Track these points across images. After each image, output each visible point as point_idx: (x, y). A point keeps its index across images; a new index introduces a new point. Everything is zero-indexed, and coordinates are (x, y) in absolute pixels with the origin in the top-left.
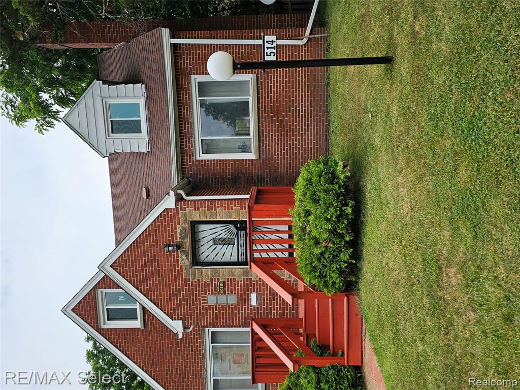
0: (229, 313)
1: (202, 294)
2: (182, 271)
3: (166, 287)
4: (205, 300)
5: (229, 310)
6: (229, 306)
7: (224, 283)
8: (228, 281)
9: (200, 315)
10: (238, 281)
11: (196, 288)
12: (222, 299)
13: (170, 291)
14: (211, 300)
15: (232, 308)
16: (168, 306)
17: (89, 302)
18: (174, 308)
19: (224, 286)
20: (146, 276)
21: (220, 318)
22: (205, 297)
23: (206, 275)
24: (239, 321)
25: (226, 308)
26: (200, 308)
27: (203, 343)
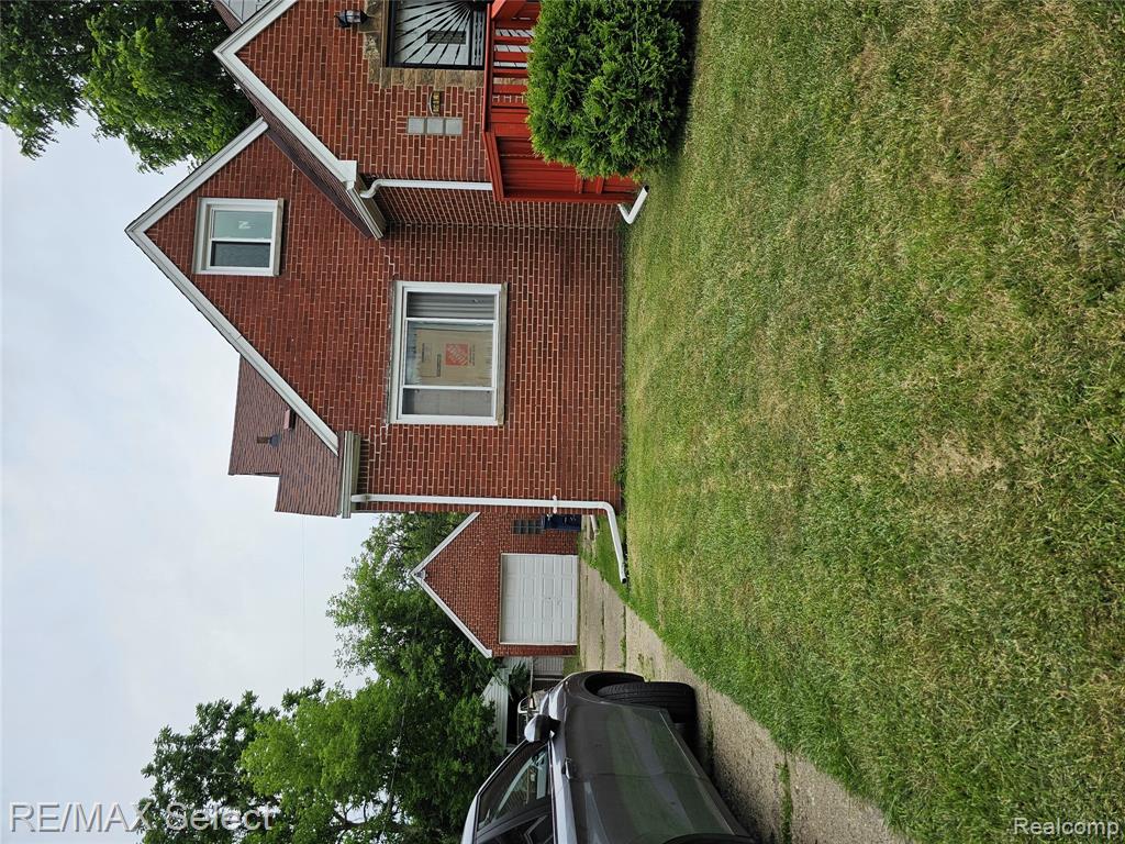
0: (447, 153)
1: (399, 114)
2: (365, 71)
3: (334, 97)
4: (404, 125)
5: (447, 147)
6: (447, 138)
7: (441, 94)
8: (449, 91)
9: (392, 153)
10: (466, 93)
11: (388, 103)
12: (435, 126)
13: (339, 105)
14: (415, 126)
15: (453, 143)
16: (332, 133)
17: (182, 219)
18: (344, 139)
19: (441, 101)
20: (299, 77)
21: (428, 160)
22: (405, 120)
23: (410, 79)
24: (464, 168)
25: (441, 142)
26: (393, 141)
27: (390, 310)
